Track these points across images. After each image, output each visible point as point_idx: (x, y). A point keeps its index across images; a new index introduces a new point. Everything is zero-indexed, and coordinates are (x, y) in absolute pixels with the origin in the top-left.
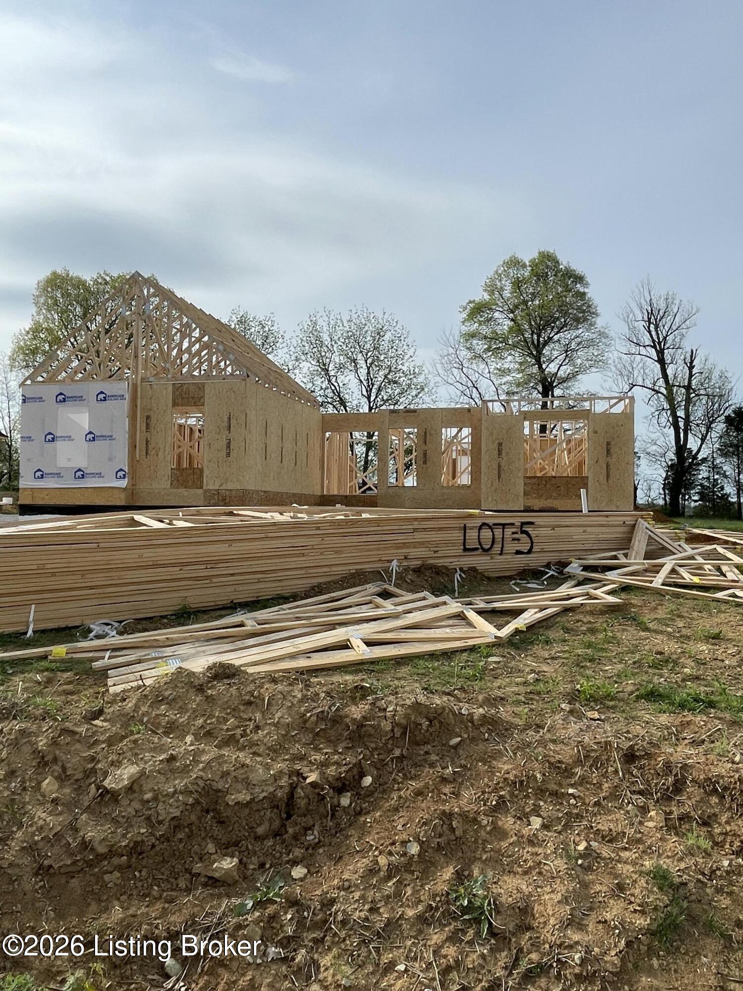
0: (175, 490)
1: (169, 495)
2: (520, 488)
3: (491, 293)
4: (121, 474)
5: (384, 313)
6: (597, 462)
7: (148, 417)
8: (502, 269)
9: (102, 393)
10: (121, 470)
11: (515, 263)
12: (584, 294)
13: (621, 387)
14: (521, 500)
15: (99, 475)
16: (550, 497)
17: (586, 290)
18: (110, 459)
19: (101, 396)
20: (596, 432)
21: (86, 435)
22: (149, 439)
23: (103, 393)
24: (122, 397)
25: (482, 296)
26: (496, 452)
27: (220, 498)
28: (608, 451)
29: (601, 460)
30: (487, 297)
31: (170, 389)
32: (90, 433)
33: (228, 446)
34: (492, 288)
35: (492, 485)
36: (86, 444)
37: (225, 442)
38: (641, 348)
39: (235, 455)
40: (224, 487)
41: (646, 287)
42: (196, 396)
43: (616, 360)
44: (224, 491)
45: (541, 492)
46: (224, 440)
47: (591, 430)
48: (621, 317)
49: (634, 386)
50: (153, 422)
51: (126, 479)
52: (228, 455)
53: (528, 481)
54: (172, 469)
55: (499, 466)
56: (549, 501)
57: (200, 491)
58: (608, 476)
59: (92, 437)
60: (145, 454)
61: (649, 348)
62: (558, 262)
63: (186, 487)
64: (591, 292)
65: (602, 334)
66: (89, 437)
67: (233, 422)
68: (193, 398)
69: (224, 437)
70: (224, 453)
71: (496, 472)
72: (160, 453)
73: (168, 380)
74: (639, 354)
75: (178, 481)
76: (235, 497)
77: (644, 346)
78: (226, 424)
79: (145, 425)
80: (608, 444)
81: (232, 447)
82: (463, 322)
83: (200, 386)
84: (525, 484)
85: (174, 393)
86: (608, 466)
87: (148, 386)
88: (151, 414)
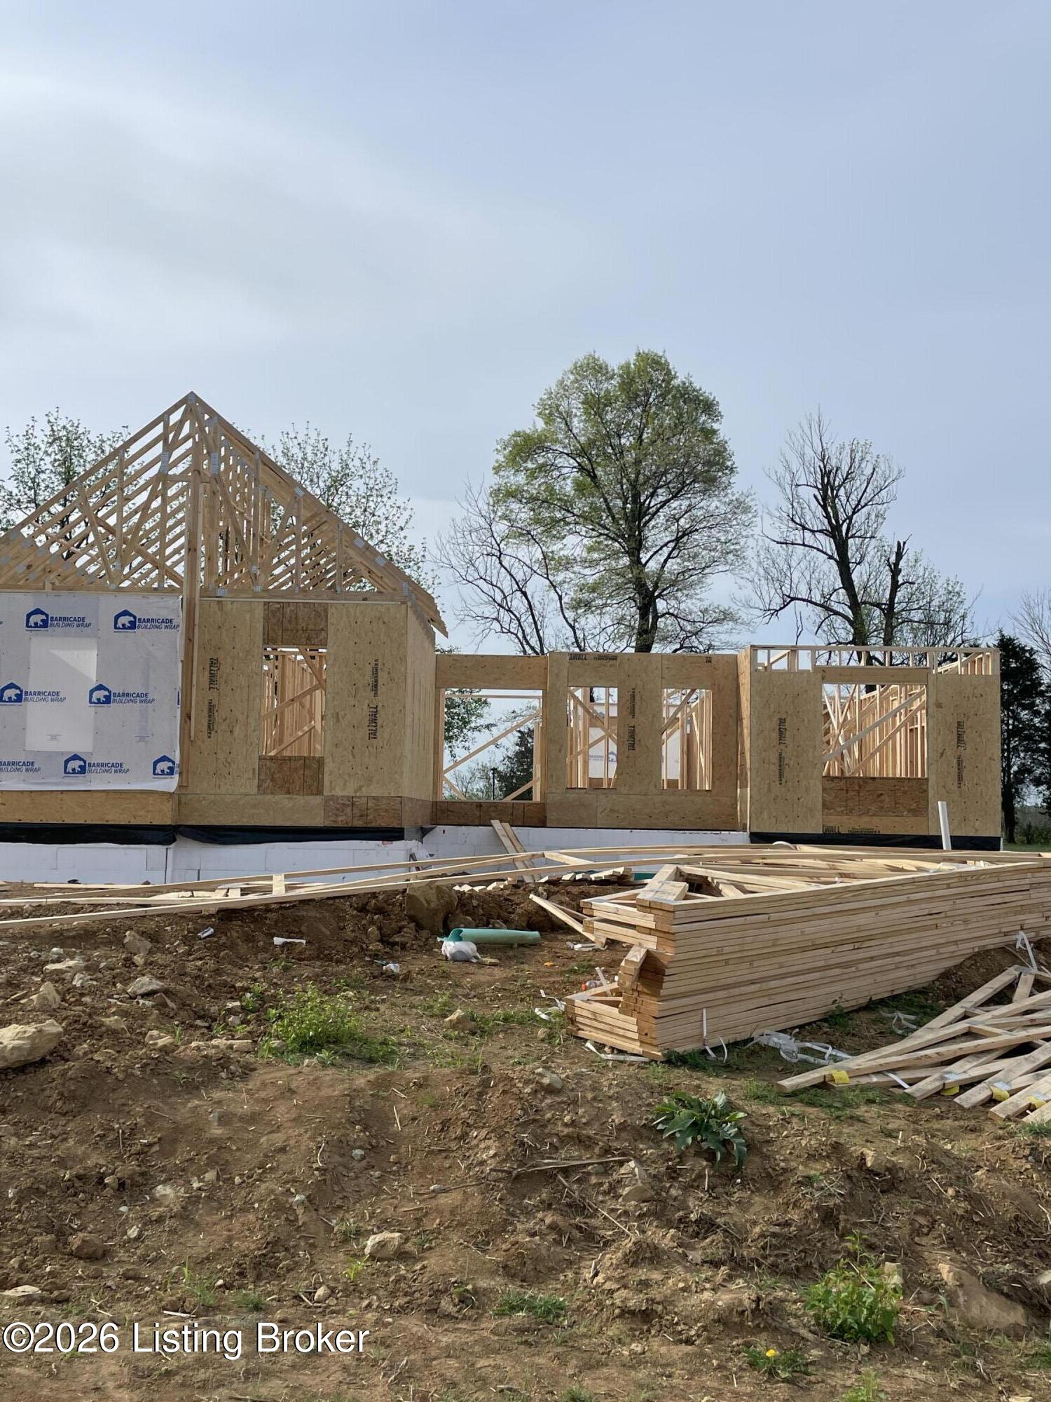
0: (269, 797)
1: (254, 806)
2: (816, 795)
3: (549, 419)
4: (163, 766)
5: (350, 443)
6: (942, 754)
7: (214, 662)
8: (572, 377)
9: (125, 613)
10: (164, 759)
11: (595, 368)
12: (714, 432)
13: (767, 600)
14: (819, 815)
15: (118, 767)
16: (867, 813)
17: (716, 426)
18: (142, 739)
19: (125, 620)
20: (939, 705)
21: (91, 692)
22: (215, 702)
23: (130, 615)
24: (168, 623)
25: (534, 424)
26: (775, 735)
27: (356, 811)
28: (960, 738)
29: (949, 753)
30: (541, 424)
31: (260, 612)
32: (100, 687)
33: (374, 718)
34: (551, 412)
35: (769, 790)
36: (92, 710)
37: (367, 712)
38: (807, 534)
39: (386, 736)
40: (365, 791)
41: (815, 426)
42: (311, 627)
43: (762, 553)
44: (364, 800)
45: (851, 804)
46: (365, 707)
47: (932, 701)
48: (774, 478)
49: (793, 599)
50: (225, 668)
51: (176, 776)
52: (373, 734)
53: (829, 785)
54: (260, 758)
55: (781, 758)
56: (866, 819)
57: (317, 800)
58: (960, 778)
59: (104, 696)
60: (205, 728)
61: (820, 536)
62: (669, 373)
63: (288, 792)
64: (725, 429)
65: (740, 506)
66: (97, 695)
67: (383, 677)
68: (304, 631)
69: (367, 702)
70: (365, 731)
71: (775, 768)
72: (237, 730)
73: (255, 595)
74: (804, 545)
75: (273, 780)
76: (386, 811)
77: (813, 532)
78: (368, 678)
79: (207, 674)
80: (960, 725)
81: (380, 721)
82: (497, 470)
83: (320, 609)
84: (824, 790)
85: (267, 619)
86: (960, 762)
87: (215, 607)
88: (221, 655)
